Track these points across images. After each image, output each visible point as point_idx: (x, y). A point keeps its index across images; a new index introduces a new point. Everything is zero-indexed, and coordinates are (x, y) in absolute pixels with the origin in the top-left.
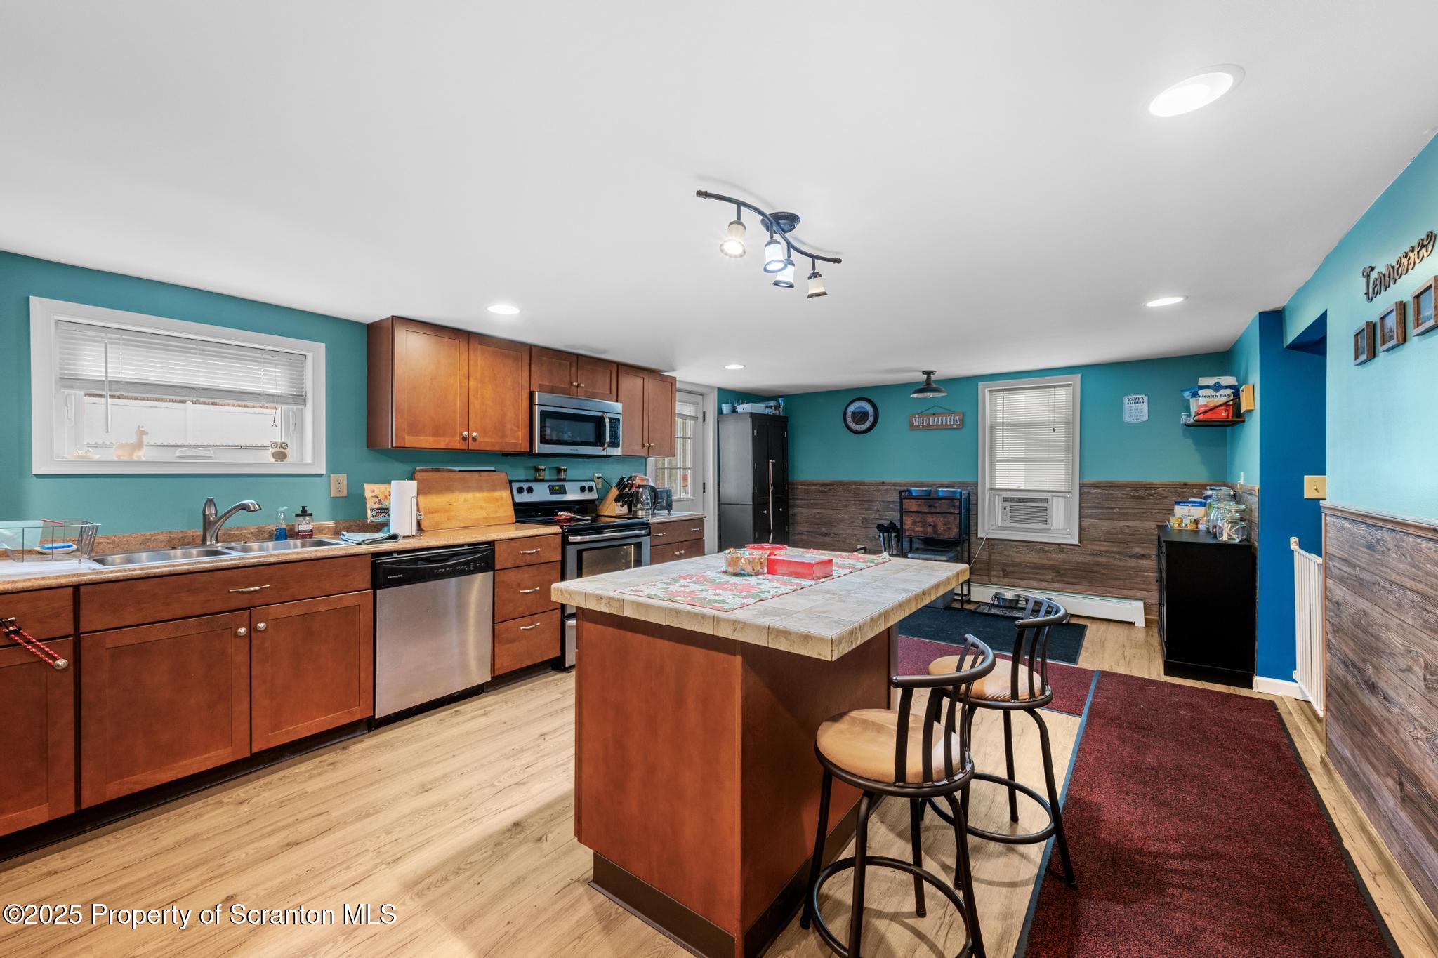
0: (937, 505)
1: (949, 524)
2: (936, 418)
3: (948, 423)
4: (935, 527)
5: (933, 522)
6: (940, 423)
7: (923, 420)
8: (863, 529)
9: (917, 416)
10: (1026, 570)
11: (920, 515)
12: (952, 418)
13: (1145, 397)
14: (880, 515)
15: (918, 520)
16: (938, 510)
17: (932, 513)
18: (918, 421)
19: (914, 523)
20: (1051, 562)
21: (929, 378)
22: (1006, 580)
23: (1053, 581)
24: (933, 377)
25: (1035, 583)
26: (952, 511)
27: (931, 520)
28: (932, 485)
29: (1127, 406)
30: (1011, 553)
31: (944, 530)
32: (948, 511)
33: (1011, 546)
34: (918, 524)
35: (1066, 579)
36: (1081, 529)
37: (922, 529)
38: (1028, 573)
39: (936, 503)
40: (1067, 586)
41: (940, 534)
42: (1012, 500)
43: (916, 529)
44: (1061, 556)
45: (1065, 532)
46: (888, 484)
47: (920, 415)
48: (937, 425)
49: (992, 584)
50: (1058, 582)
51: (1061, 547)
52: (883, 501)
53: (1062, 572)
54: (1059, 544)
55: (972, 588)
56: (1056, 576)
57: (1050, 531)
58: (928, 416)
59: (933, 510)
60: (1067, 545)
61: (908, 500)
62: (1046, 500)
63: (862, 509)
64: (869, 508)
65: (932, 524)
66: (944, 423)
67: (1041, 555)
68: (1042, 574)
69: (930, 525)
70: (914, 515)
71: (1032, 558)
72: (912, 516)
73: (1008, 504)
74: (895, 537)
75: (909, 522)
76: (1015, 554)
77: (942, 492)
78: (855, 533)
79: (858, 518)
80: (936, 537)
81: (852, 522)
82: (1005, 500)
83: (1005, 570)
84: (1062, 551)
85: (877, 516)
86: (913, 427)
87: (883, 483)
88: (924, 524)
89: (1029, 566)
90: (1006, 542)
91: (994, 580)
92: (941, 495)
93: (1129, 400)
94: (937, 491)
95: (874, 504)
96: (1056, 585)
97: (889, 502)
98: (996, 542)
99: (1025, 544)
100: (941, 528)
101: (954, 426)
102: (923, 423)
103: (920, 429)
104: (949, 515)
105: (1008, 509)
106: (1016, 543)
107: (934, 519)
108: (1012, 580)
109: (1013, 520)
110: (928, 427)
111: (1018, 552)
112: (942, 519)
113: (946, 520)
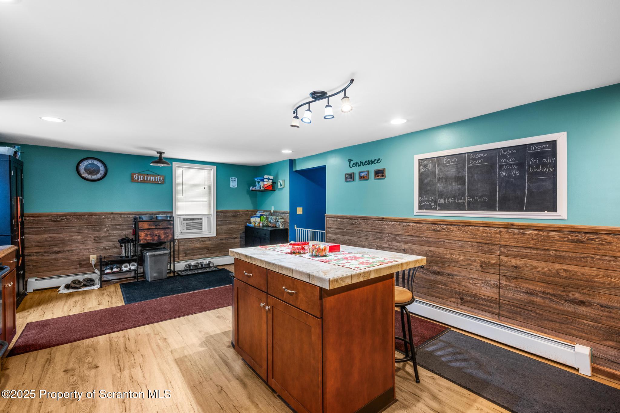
0: (160, 224)
1: (167, 234)
2: (149, 177)
3: (156, 180)
4: (159, 236)
5: (158, 233)
6: (151, 180)
7: (141, 177)
8: (95, 244)
9: (137, 174)
10: (195, 251)
11: (150, 230)
12: (158, 178)
13: (237, 179)
14: (109, 234)
15: (149, 233)
16: (161, 227)
17: (158, 229)
18: (136, 177)
19: (146, 235)
20: (205, 246)
21: (161, 156)
22: (186, 257)
23: (206, 254)
24: (163, 156)
25: (199, 256)
26: (169, 227)
27: (157, 232)
28: (153, 214)
29: (231, 181)
30: (188, 244)
31: (164, 237)
32: (167, 227)
33: (189, 241)
34: (149, 236)
35: (211, 252)
36: (217, 230)
37: (151, 238)
38: (196, 252)
39: (159, 223)
40: (212, 254)
41: (162, 239)
42: (187, 219)
43: (148, 239)
44: (209, 242)
45: (208, 232)
46: (115, 214)
47: (139, 174)
48: (149, 181)
49: (180, 261)
50: (208, 254)
51: (209, 239)
52: (111, 225)
53: (210, 249)
54: (208, 237)
55: (176, 265)
56: (208, 251)
57: (202, 232)
58: (144, 175)
59: (158, 227)
60: (211, 237)
61: (141, 223)
62: (201, 219)
63: (94, 230)
64: (100, 230)
65: (158, 235)
66: (154, 180)
67: (202, 243)
68: (202, 252)
69: (156, 236)
70: (146, 231)
71: (198, 245)
72: (145, 232)
73: (185, 222)
74: (133, 245)
75: (143, 235)
76: (191, 245)
77: (160, 217)
78: (88, 247)
79: (90, 237)
80: (160, 241)
81: (85, 240)
82: (184, 220)
83: (186, 253)
84: (210, 240)
85: (107, 234)
86: (133, 180)
87: (112, 214)
88: (152, 235)
89: (196, 249)
90: (186, 240)
91: (181, 258)
92: (160, 218)
93: (232, 179)
94: (157, 217)
95: (104, 227)
96: (207, 255)
97: (117, 225)
98: (182, 240)
99: (195, 239)
100: (162, 236)
101: (160, 182)
102: (140, 179)
103: (139, 182)
104: (167, 229)
105: (185, 224)
106: (191, 239)
107: (158, 232)
108: (189, 257)
109: (187, 229)
110: (143, 181)
111: (192, 243)
112: (163, 231)
113: (166, 231)
